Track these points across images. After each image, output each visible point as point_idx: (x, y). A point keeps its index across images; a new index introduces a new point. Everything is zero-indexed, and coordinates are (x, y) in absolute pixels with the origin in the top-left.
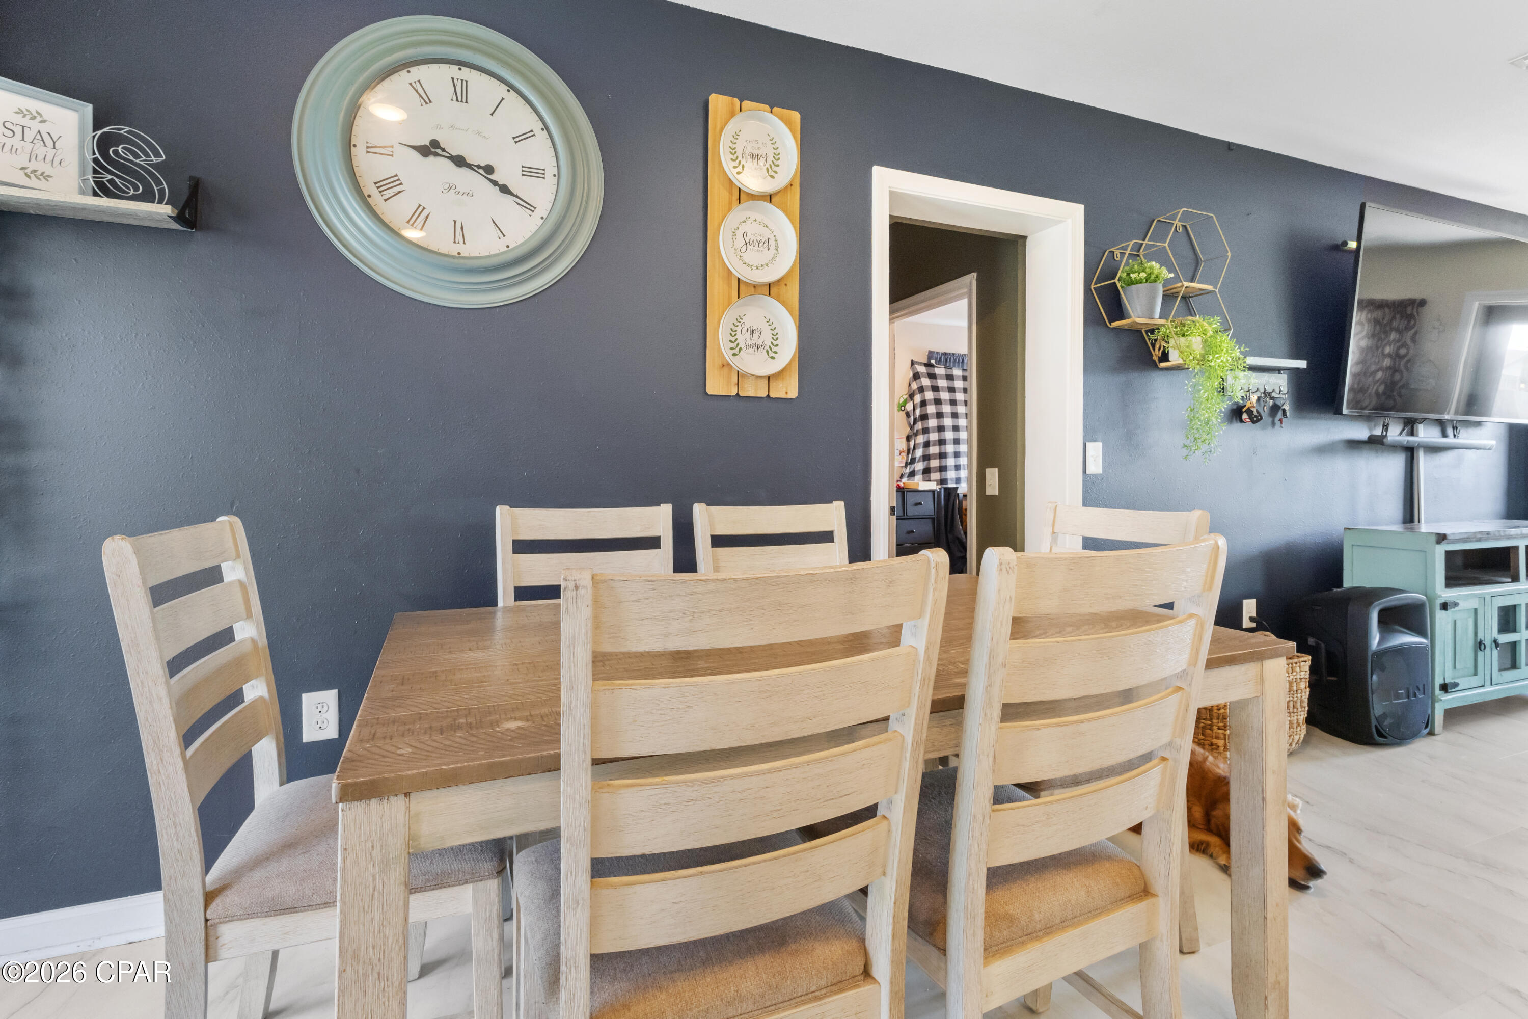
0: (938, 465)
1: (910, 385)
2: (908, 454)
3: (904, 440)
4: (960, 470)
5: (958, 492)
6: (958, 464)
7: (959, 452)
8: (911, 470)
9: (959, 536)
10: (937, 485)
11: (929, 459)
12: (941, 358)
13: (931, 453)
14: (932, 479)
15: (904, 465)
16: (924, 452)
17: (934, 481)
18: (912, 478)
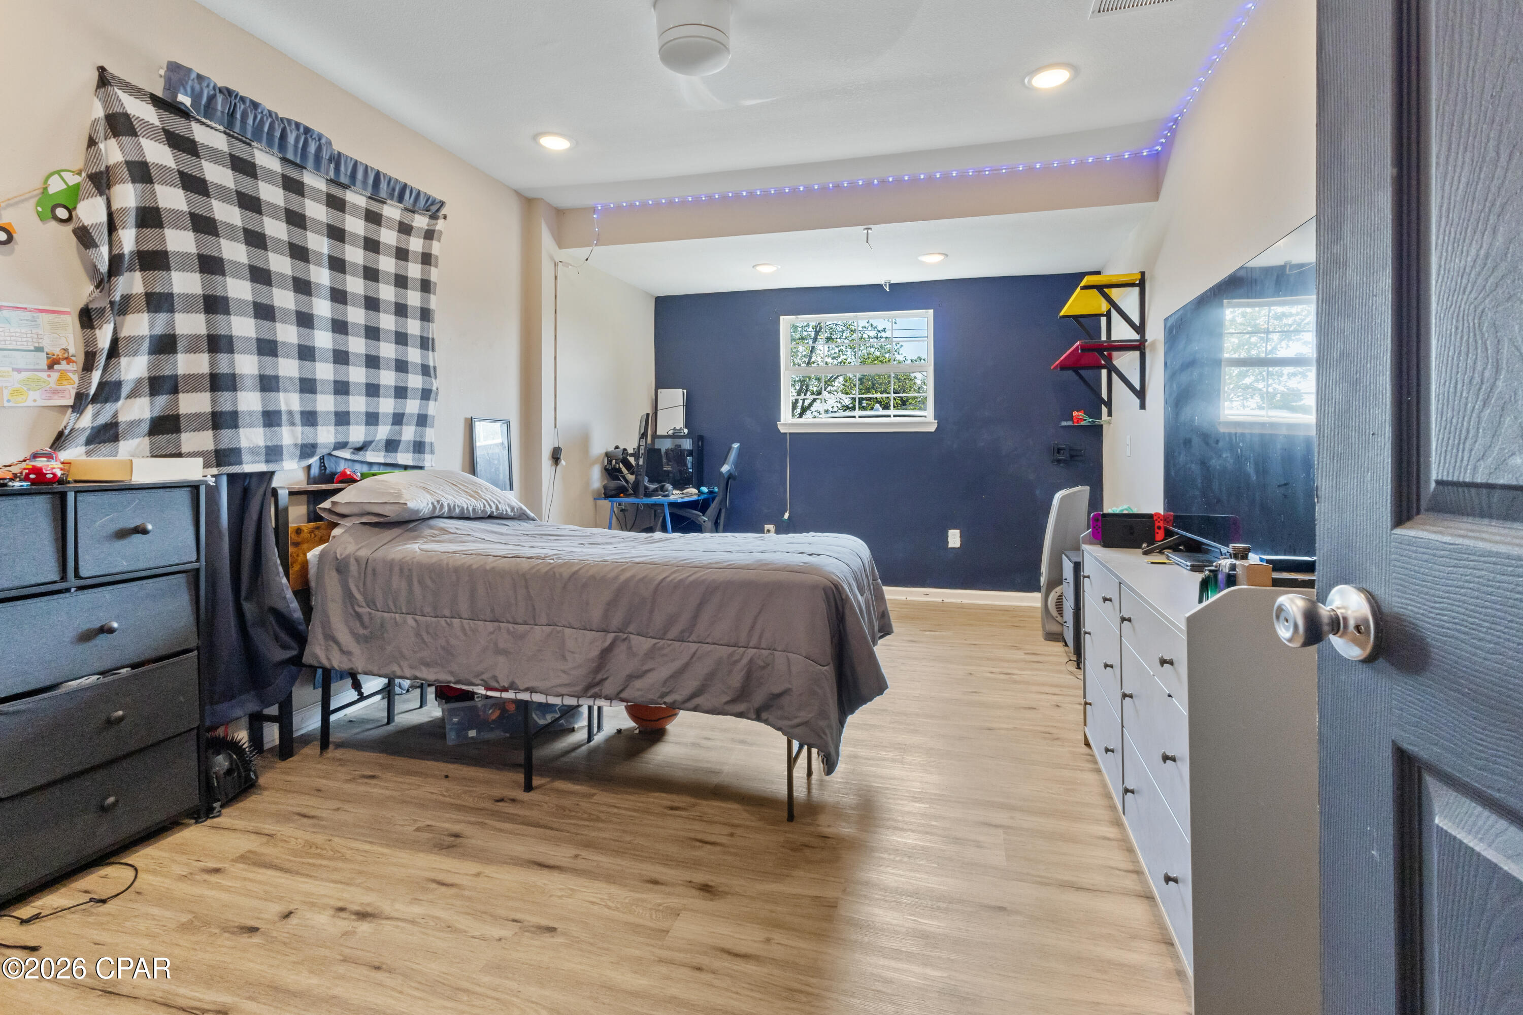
0: (208, 409)
1: (92, 142)
2: (88, 367)
3: (72, 322)
4: (279, 425)
5: (274, 484)
6: (271, 408)
7: (276, 378)
8: (103, 419)
9: (280, 605)
10: (206, 466)
11: (175, 391)
12: (212, 98)
13: (180, 371)
14: (184, 449)
15: (71, 402)
16: (152, 366)
17: (190, 455)
18: (106, 448)
